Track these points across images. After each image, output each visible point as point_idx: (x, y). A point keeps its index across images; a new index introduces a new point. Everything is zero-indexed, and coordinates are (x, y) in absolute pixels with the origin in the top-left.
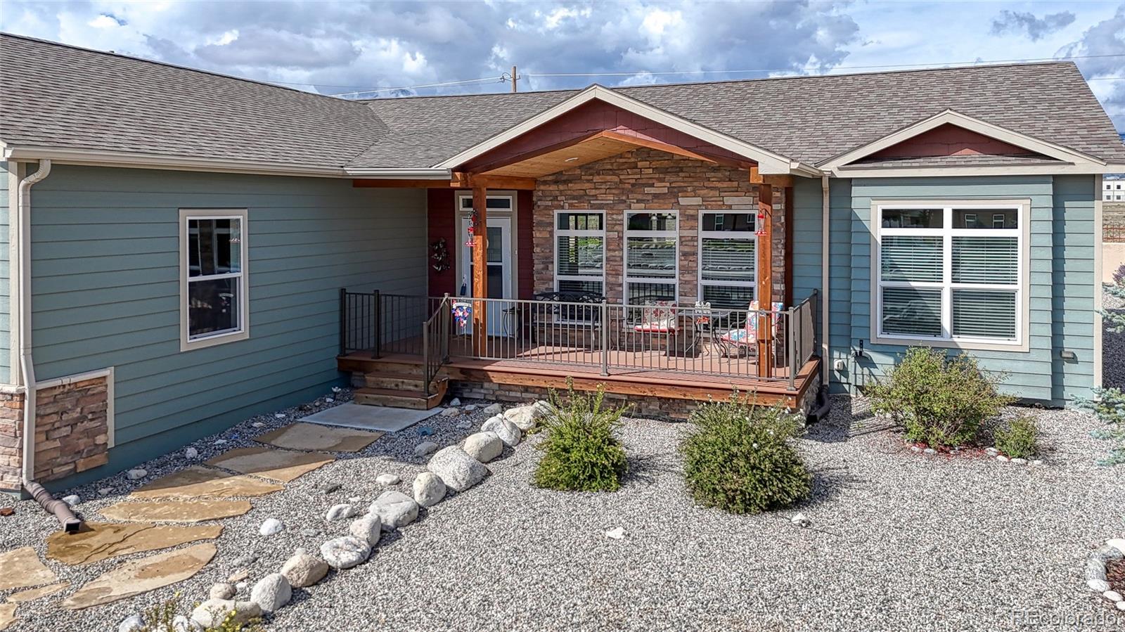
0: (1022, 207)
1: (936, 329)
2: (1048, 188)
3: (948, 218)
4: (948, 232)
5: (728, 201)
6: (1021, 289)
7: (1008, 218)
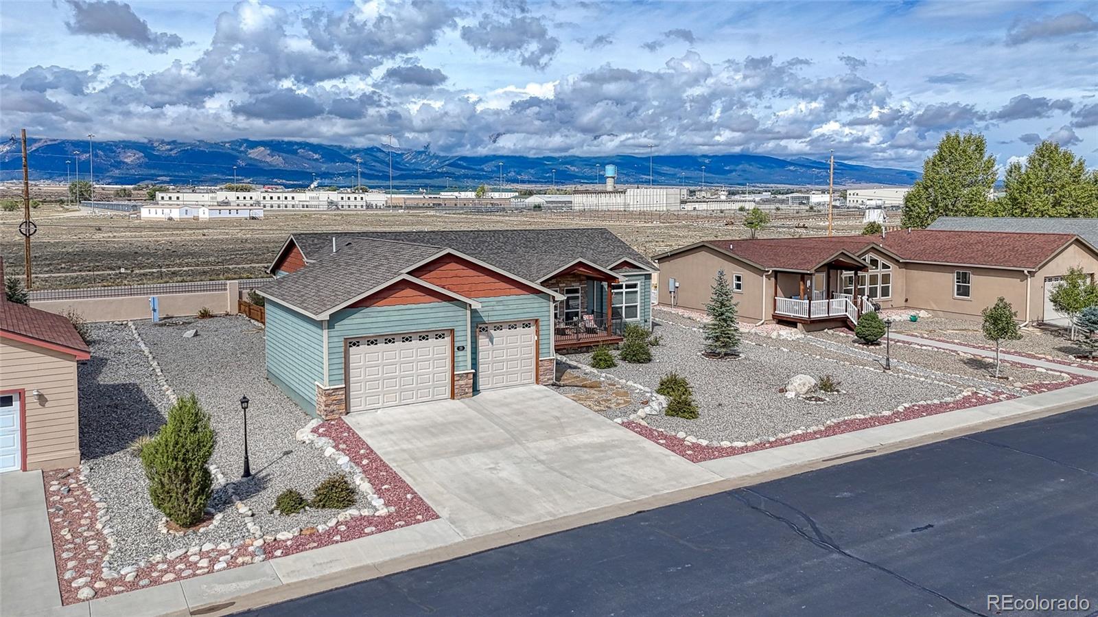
0: (639, 282)
1: (621, 318)
2: (644, 277)
3: (624, 286)
4: (624, 290)
5: (573, 284)
6: (638, 304)
7: (635, 286)
